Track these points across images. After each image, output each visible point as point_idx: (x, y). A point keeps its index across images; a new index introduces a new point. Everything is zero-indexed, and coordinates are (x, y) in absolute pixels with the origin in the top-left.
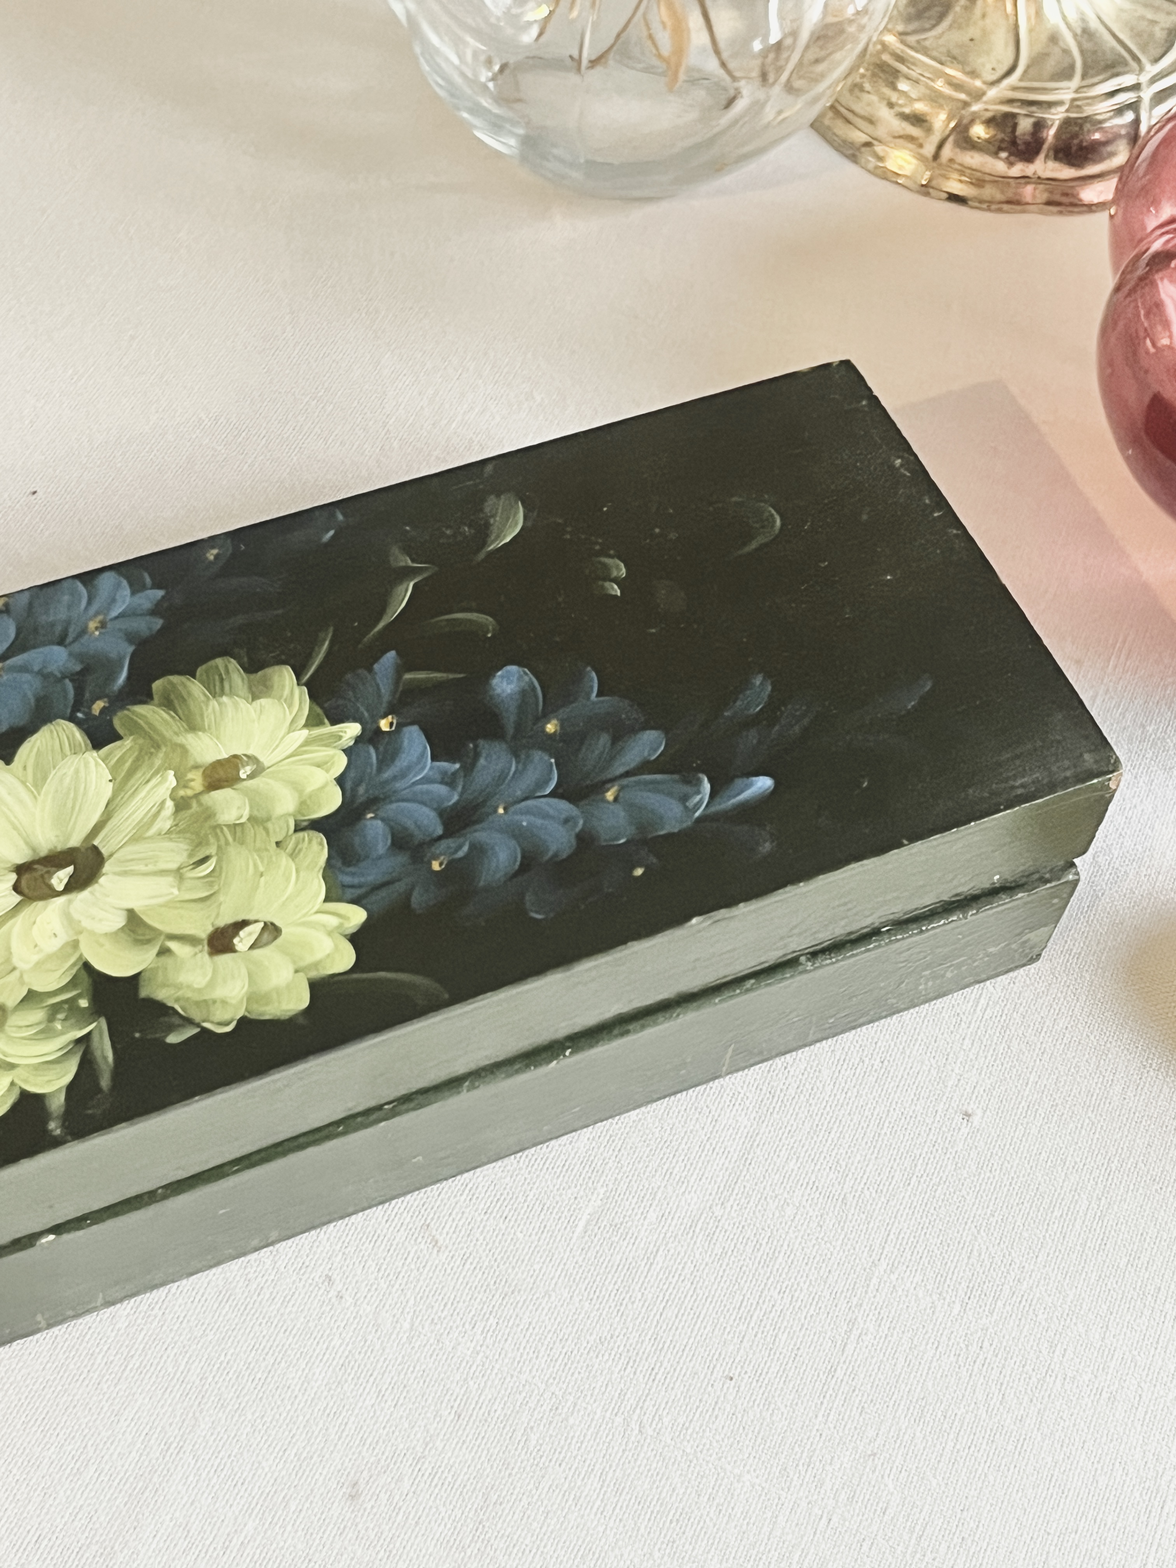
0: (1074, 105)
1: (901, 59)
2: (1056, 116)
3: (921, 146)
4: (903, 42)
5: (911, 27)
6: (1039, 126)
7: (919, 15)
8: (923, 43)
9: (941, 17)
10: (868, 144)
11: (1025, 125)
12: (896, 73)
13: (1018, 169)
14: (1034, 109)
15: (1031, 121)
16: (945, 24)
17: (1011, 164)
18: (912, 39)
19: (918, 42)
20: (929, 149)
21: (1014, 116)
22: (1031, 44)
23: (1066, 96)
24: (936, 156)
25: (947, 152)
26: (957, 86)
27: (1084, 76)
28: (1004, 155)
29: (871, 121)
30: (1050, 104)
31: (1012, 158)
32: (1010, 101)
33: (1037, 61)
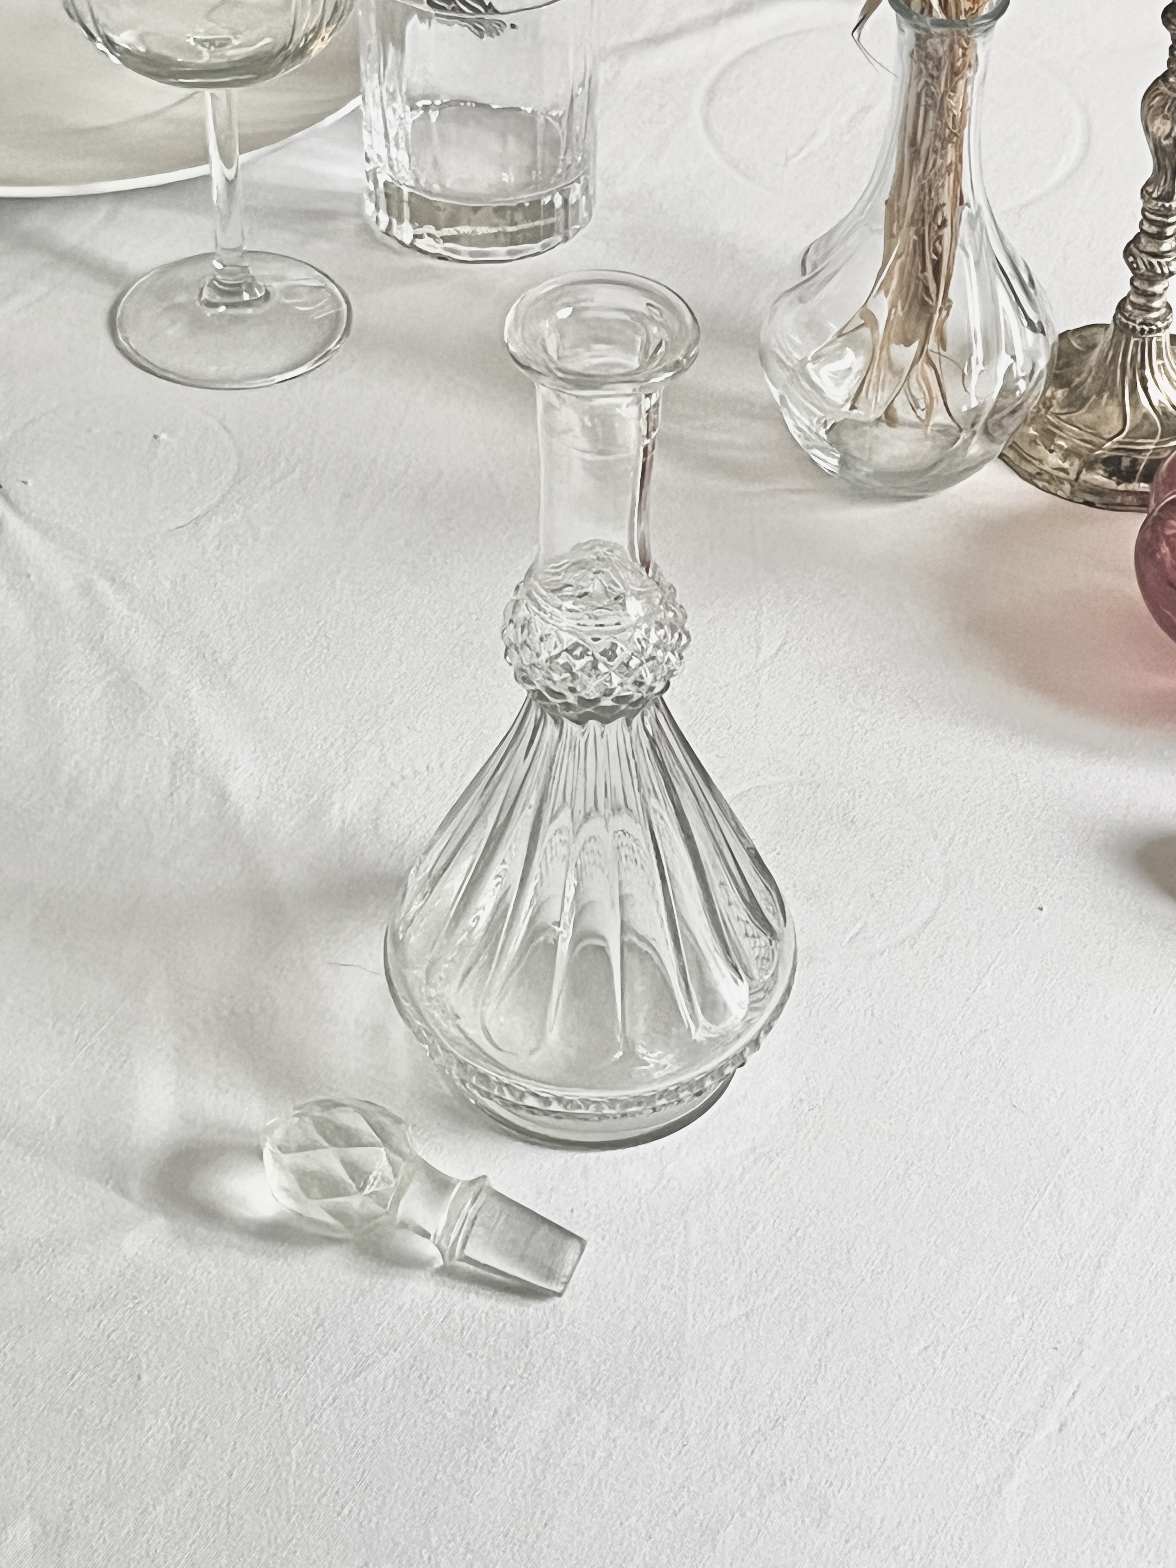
0: (1155, 452)
1: (1057, 427)
2: (1144, 458)
3: (1068, 474)
4: (1059, 418)
5: (1065, 411)
6: (1135, 462)
7: (1070, 405)
8: (1071, 419)
9: (1083, 405)
10: (1039, 474)
11: (1126, 462)
12: (1054, 434)
13: (1122, 487)
14: (1132, 454)
15: (1129, 460)
16: (1083, 410)
17: (1118, 484)
18: (1063, 417)
19: (1068, 418)
20: (1072, 476)
21: (1120, 457)
22: (1132, 421)
23: (1151, 447)
24: (1077, 479)
26: (1089, 441)
27: (1161, 437)
28: (1115, 478)
29: (1041, 461)
30: (1140, 452)
31: (1119, 481)
32: (1118, 450)
33: (1136, 428)
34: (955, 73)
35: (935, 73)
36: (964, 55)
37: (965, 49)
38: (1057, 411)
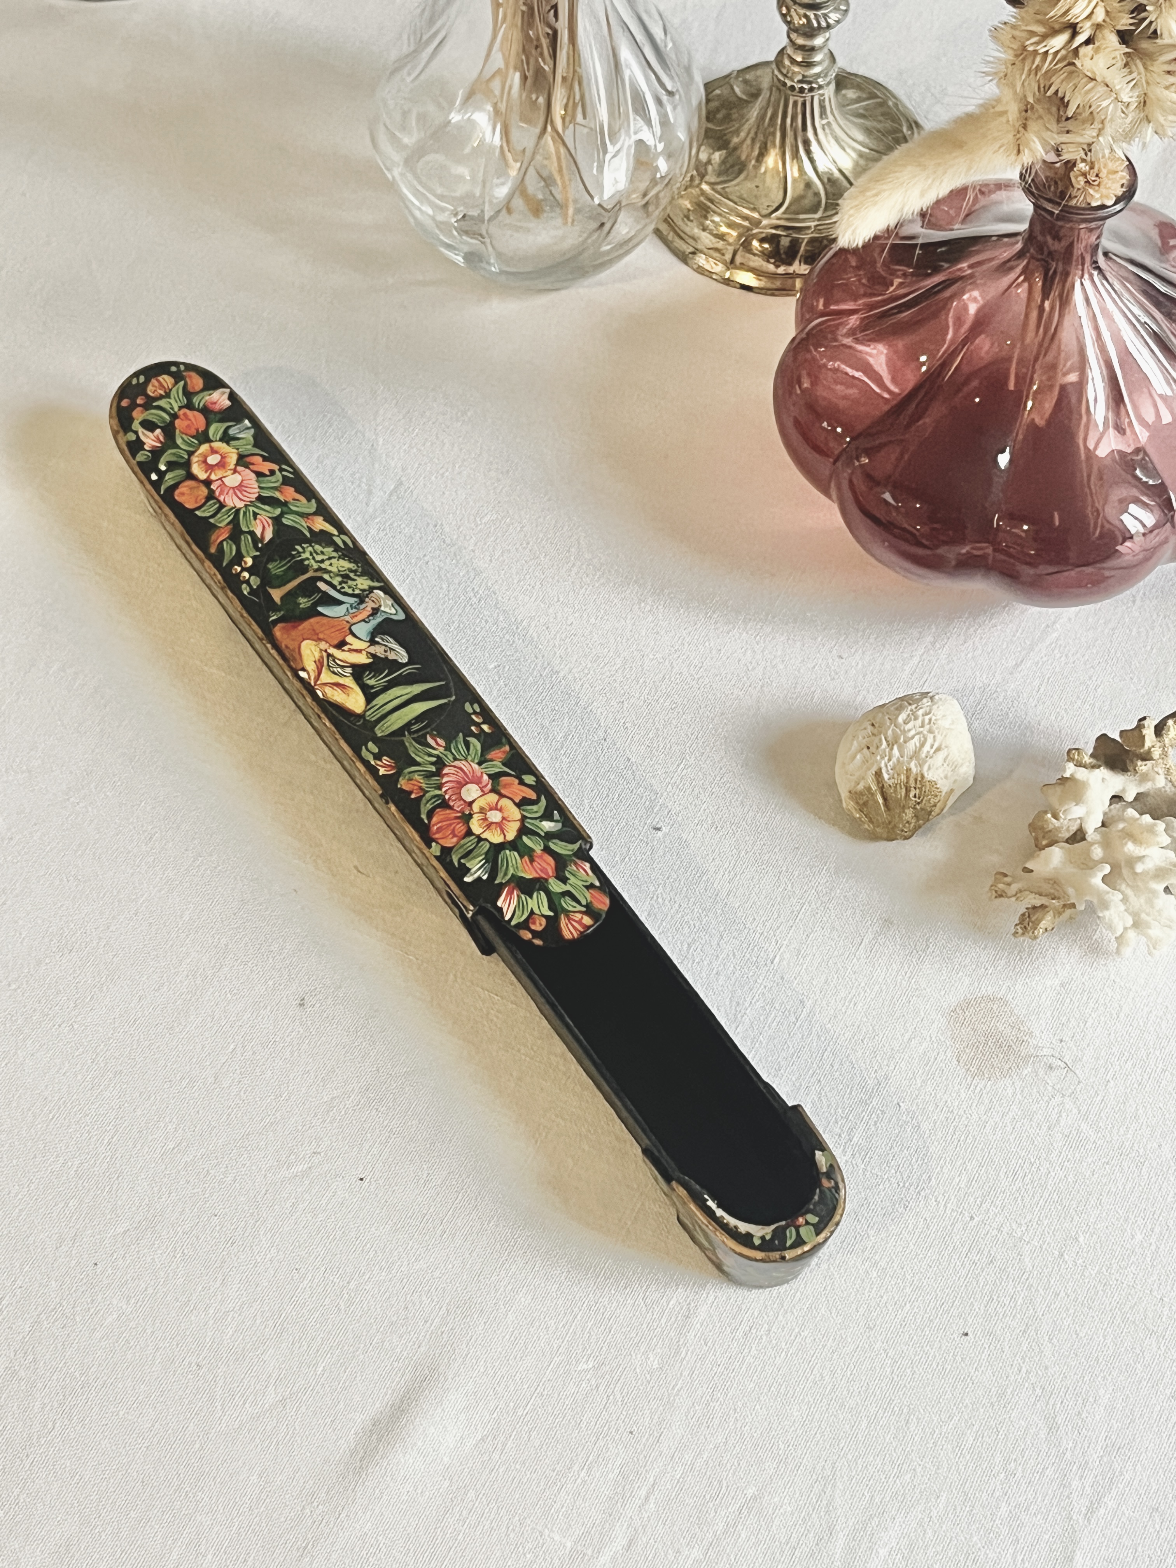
0: (817, 229)
1: (712, 201)
2: (806, 237)
3: (723, 255)
4: (713, 189)
5: (720, 179)
6: (795, 242)
7: (727, 171)
8: (727, 190)
9: (740, 172)
10: (693, 253)
12: (709, 209)
13: (781, 270)
14: (790, 232)
15: (789, 239)
16: (742, 176)
17: (777, 267)
18: (719, 187)
19: (724, 188)
20: (728, 257)
21: (780, 236)
22: (794, 188)
23: (813, 224)
24: (732, 261)
25: (738, 259)
26: (745, 218)
27: (826, 210)
28: (772, 261)
29: (694, 238)
30: (803, 229)
31: (777, 263)
32: (776, 227)
33: (796, 200)
38: (713, 180)
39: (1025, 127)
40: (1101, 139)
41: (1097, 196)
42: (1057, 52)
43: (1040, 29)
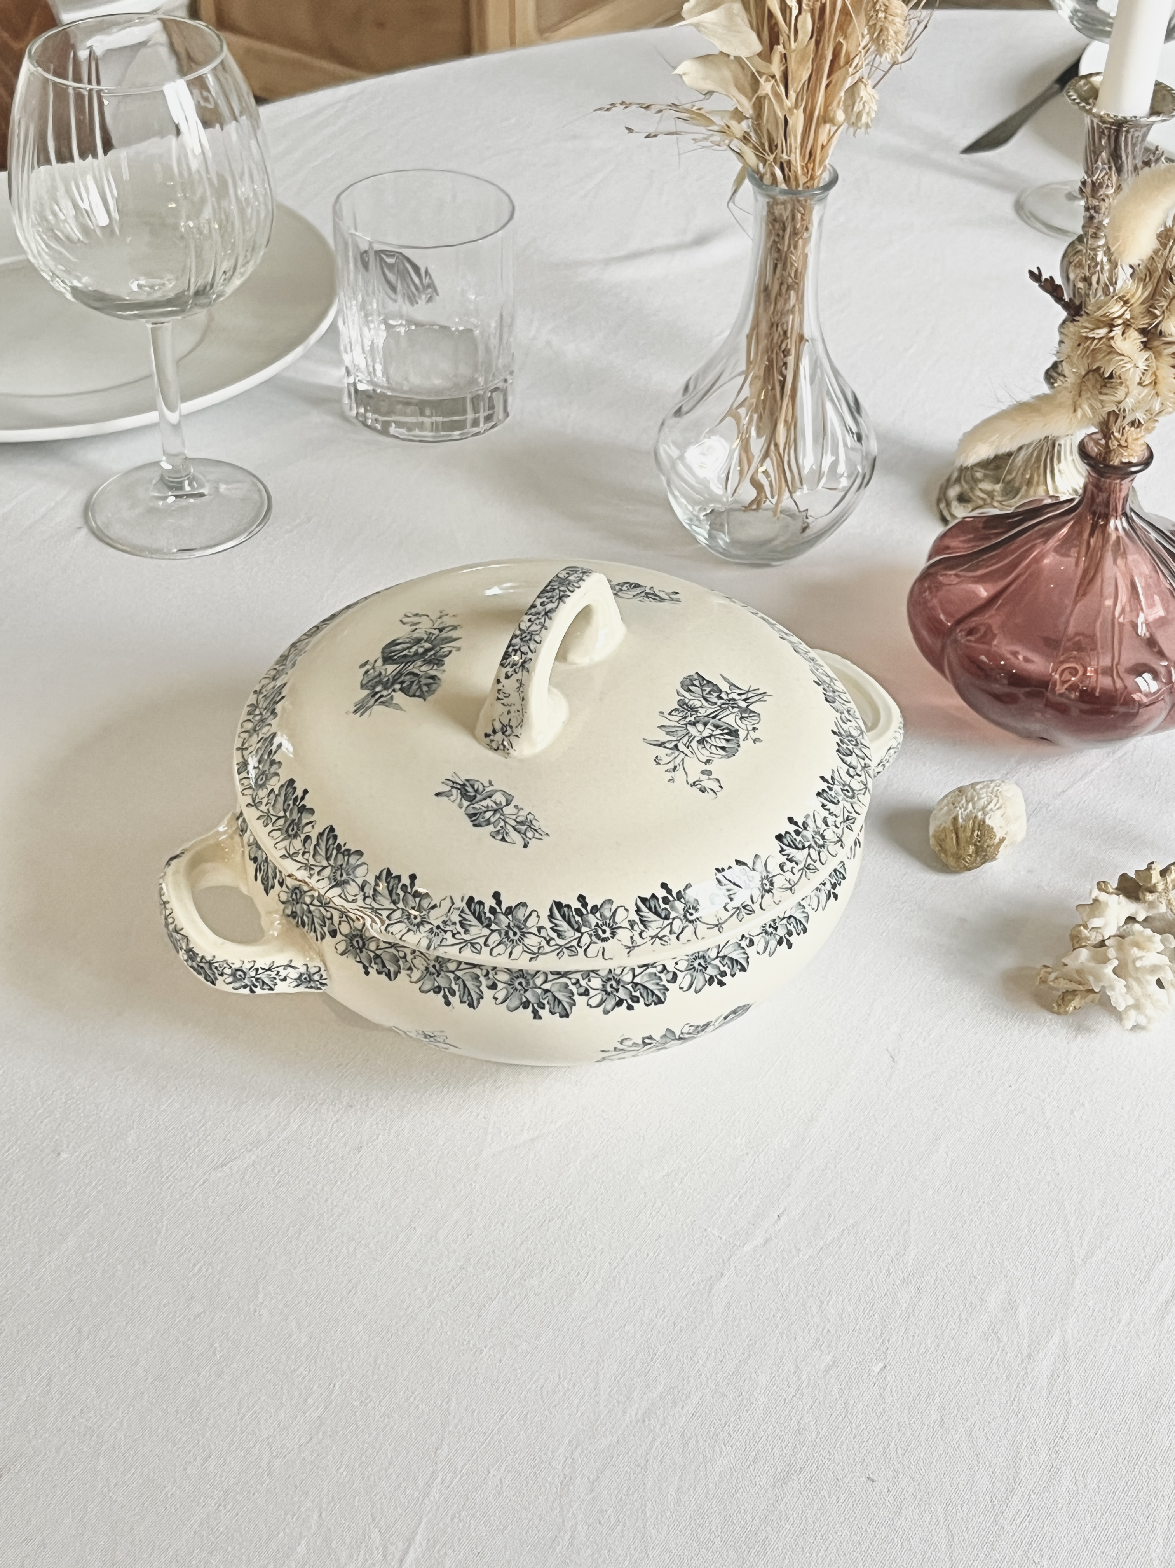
34: (795, 233)
35: (781, 233)
36: (802, 219)
37: (803, 214)
39: (1080, 396)
40: (1127, 399)
41: (1125, 454)
42: (1100, 339)
43: (1090, 326)
